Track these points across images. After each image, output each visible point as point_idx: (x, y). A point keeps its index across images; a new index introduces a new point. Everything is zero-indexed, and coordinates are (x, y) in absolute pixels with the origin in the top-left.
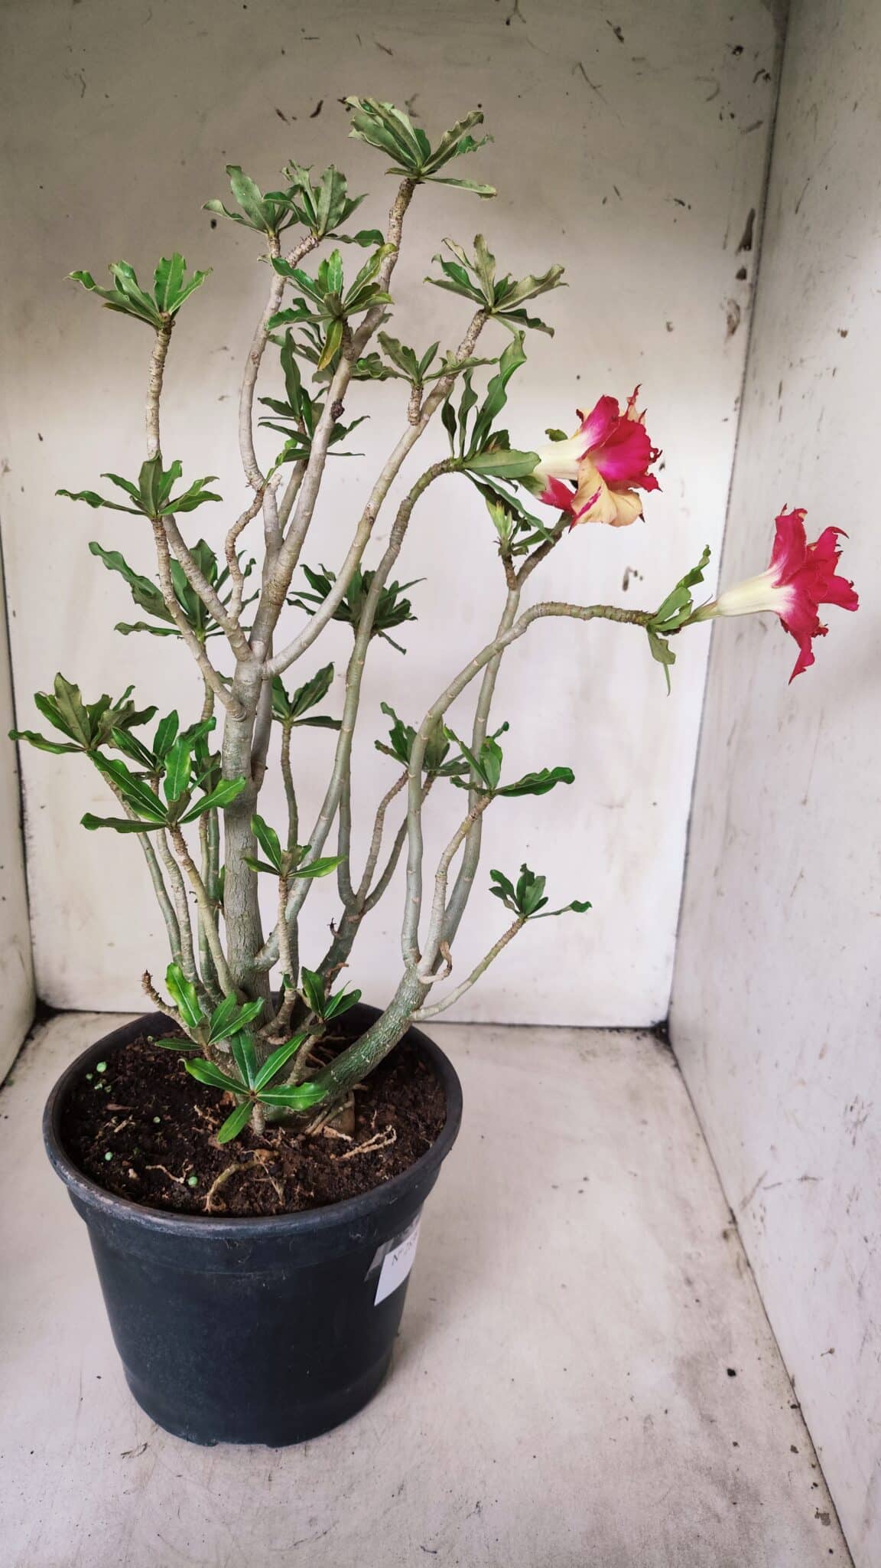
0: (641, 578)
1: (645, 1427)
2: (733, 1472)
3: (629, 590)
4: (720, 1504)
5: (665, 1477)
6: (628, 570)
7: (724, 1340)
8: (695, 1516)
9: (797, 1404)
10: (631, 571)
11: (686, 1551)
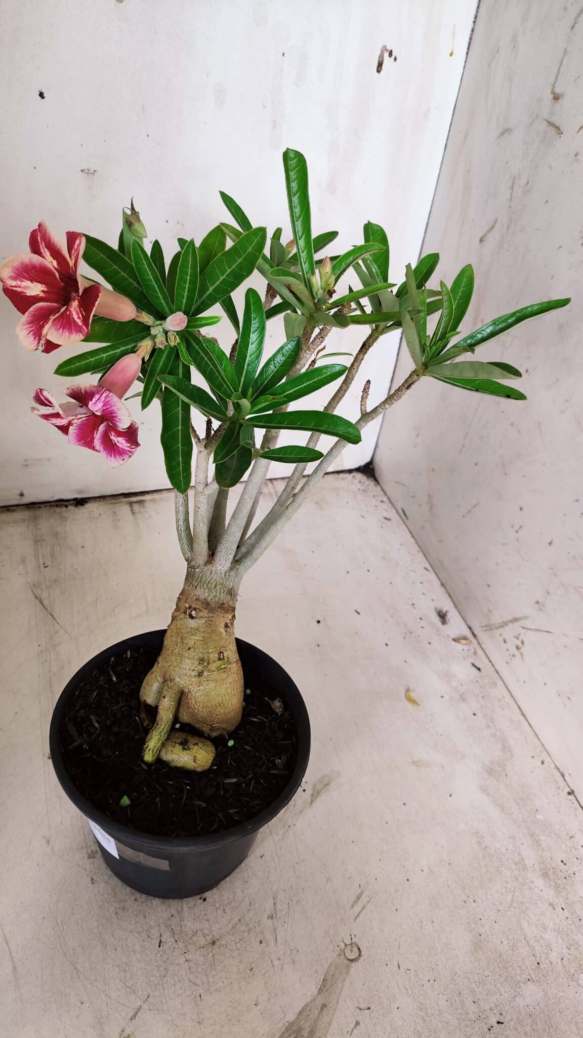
0: (395, 59)
1: (479, 842)
2: (550, 863)
3: (381, 72)
4: (550, 894)
5: (507, 882)
6: (384, 49)
7: (504, 747)
8: (537, 909)
9: (569, 790)
10: (387, 50)
11: (541, 942)
